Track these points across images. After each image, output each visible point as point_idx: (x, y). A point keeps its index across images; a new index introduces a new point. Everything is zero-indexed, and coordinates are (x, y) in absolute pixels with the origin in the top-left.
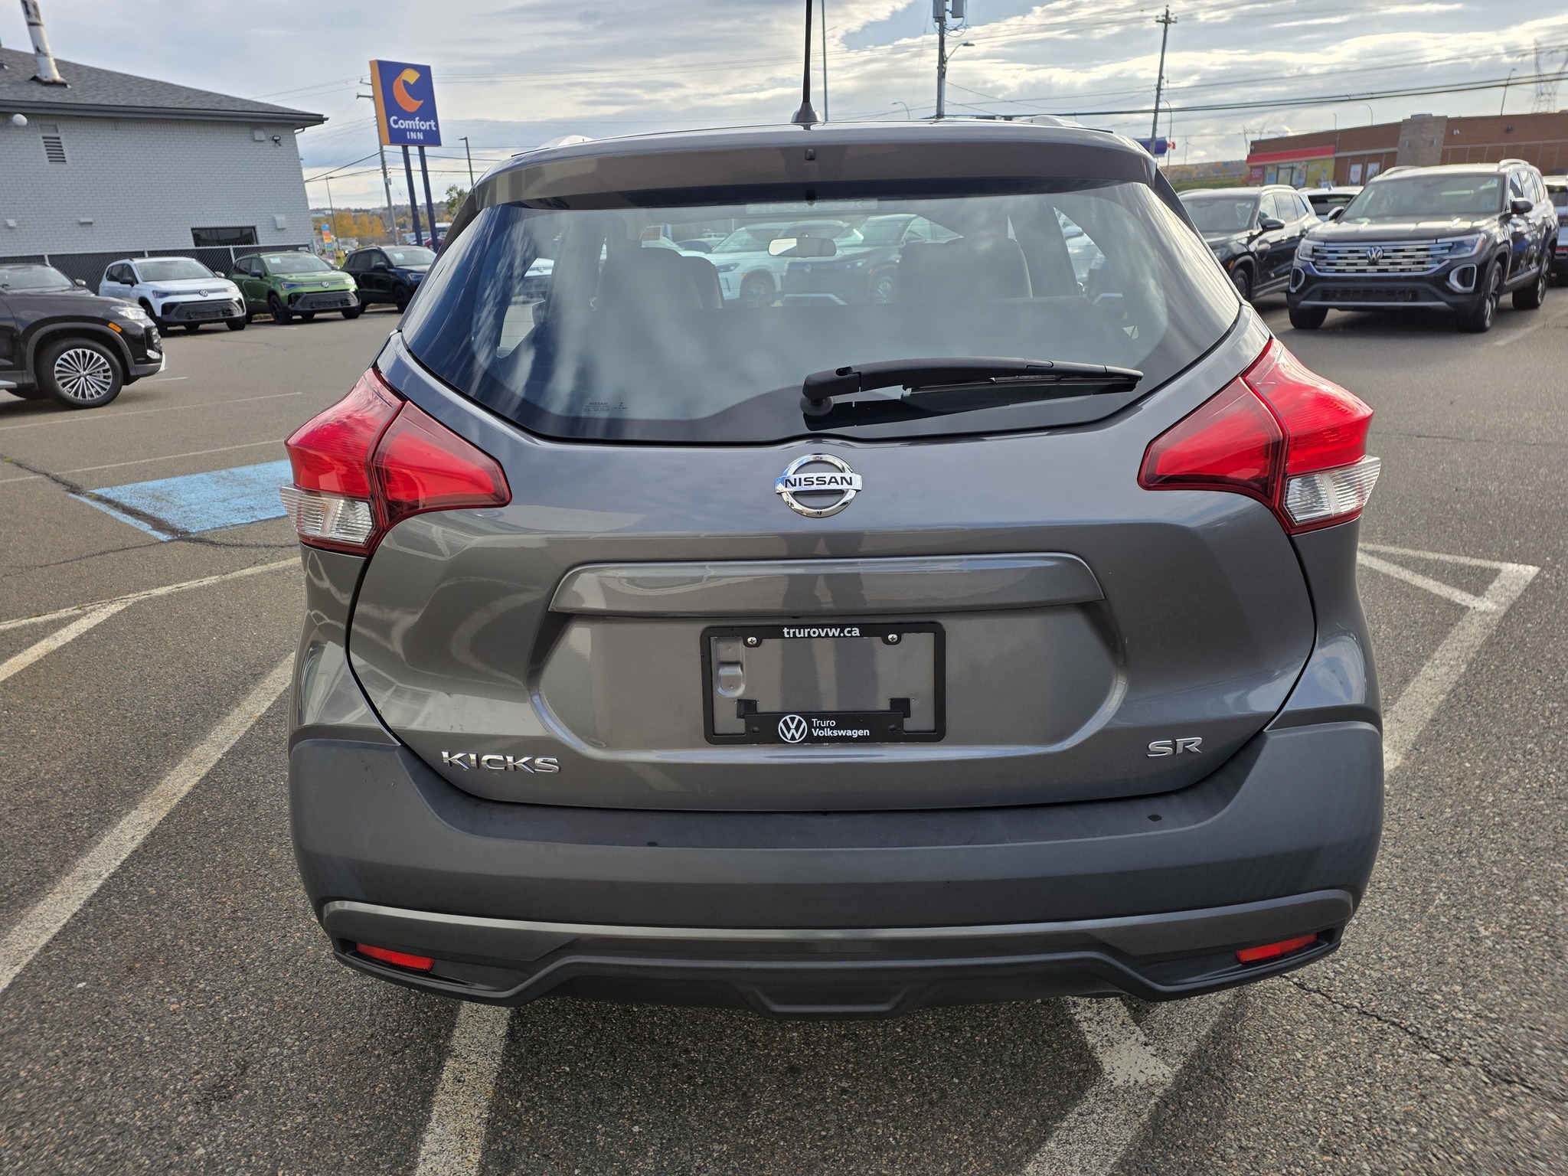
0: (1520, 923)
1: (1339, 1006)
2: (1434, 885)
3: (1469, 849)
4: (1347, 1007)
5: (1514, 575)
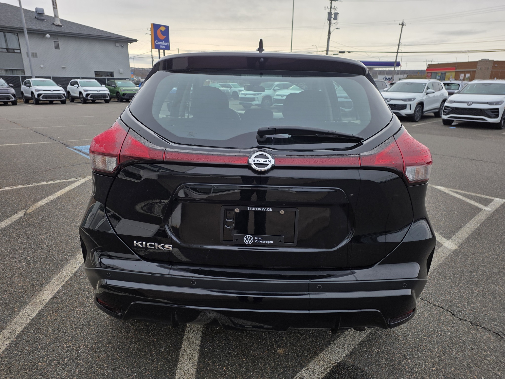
0: (485, 290)
1: (432, 305)
2: (462, 279)
3: (473, 271)
4: (434, 305)
5: (498, 201)
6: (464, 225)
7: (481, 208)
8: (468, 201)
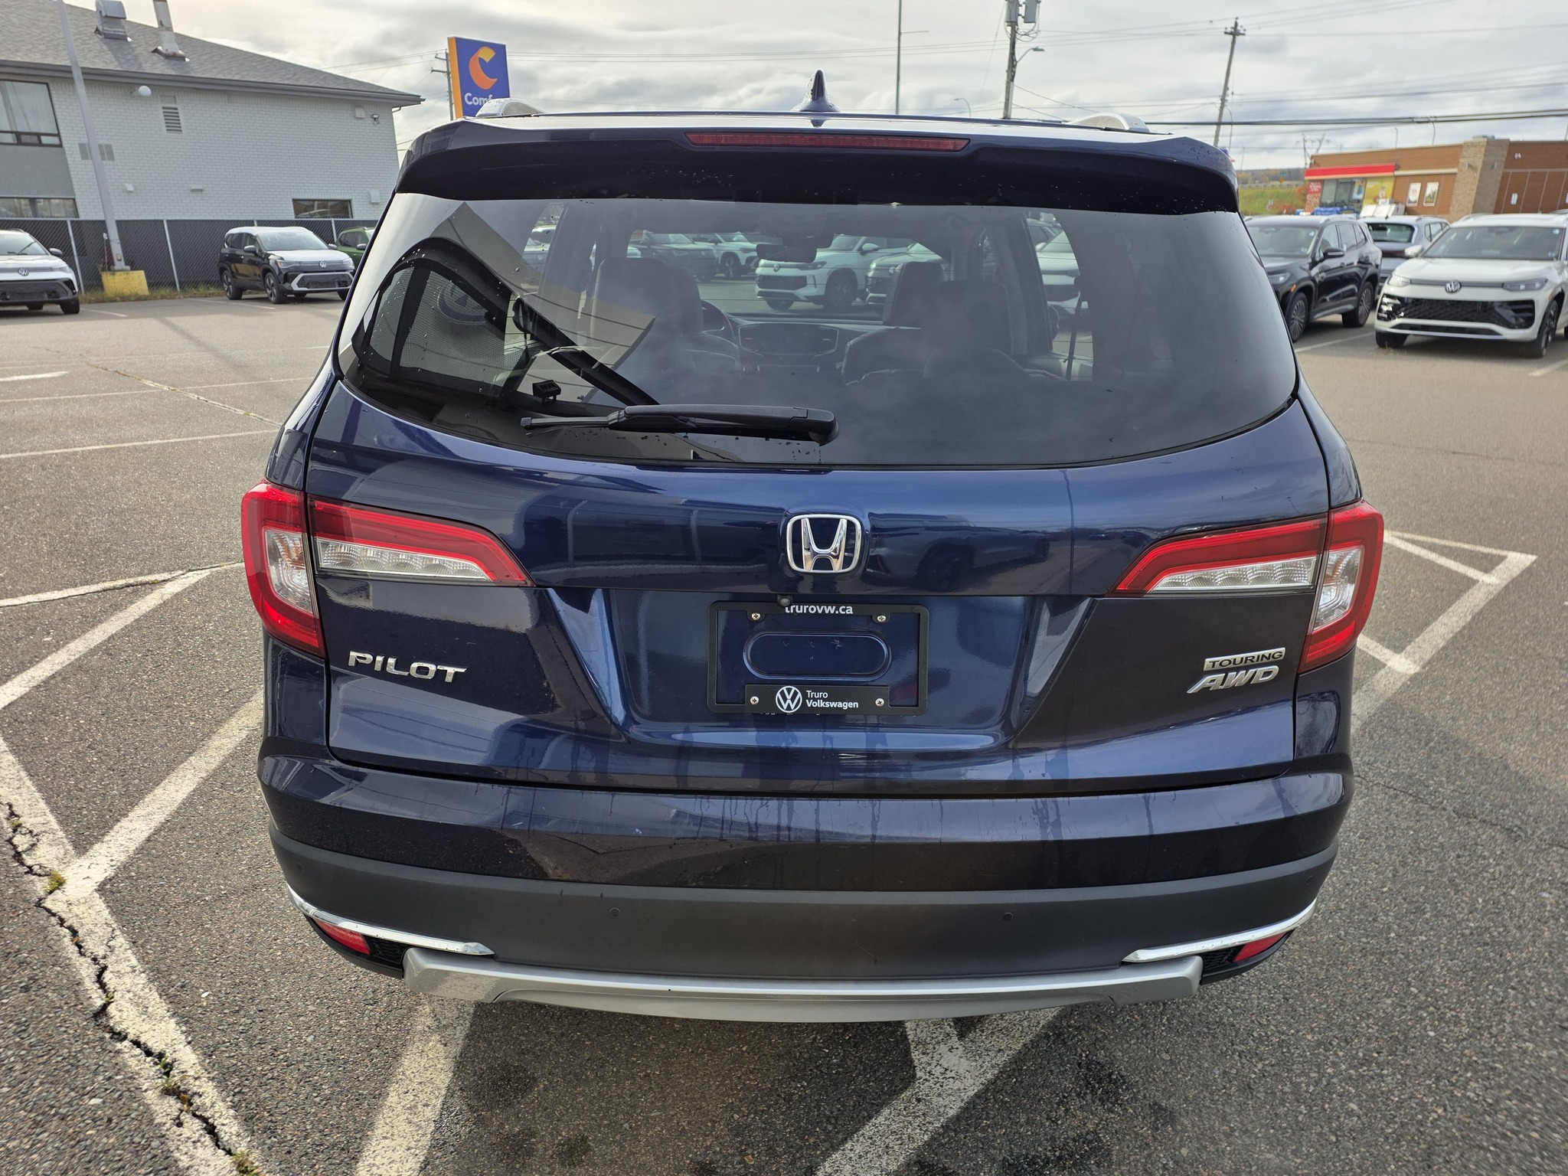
5: (1518, 561)
6: (1435, 619)
7: (1475, 578)
8: (1443, 561)
